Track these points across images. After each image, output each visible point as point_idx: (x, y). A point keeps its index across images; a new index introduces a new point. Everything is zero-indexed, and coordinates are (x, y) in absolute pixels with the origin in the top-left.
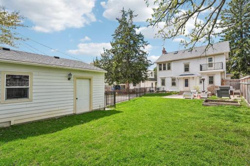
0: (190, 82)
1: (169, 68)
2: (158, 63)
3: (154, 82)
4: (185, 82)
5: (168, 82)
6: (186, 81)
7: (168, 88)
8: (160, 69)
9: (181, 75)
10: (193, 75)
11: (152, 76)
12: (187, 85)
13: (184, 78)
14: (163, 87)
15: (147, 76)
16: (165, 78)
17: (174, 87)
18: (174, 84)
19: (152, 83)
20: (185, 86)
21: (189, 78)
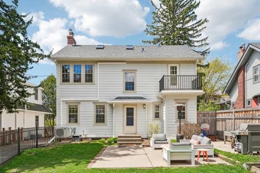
0: (138, 116)
1: (89, 78)
2: (59, 61)
3: (42, 115)
4: (128, 114)
5: (87, 113)
6: (130, 112)
7: (86, 129)
8: (66, 79)
9: (118, 98)
10: (141, 98)
11: (36, 98)
12: (130, 122)
13: (124, 105)
14: (73, 125)
15: (23, 94)
16: (79, 102)
17: (100, 126)
18: (100, 119)
19: (37, 118)
20: (128, 124)
21: (136, 105)
